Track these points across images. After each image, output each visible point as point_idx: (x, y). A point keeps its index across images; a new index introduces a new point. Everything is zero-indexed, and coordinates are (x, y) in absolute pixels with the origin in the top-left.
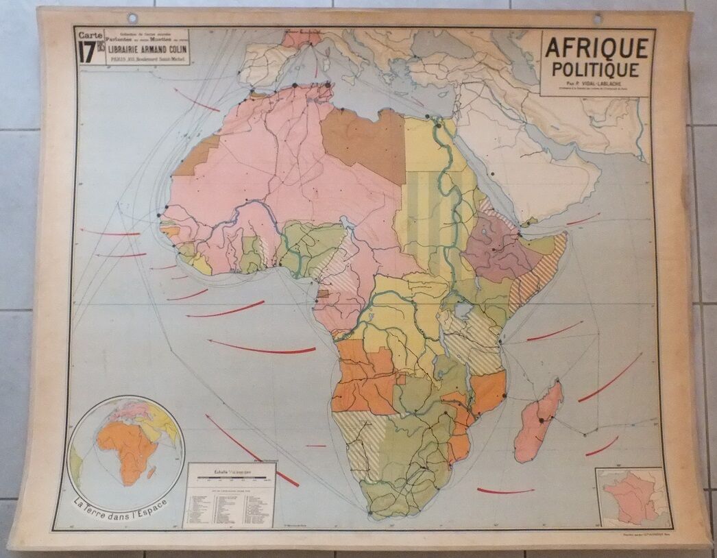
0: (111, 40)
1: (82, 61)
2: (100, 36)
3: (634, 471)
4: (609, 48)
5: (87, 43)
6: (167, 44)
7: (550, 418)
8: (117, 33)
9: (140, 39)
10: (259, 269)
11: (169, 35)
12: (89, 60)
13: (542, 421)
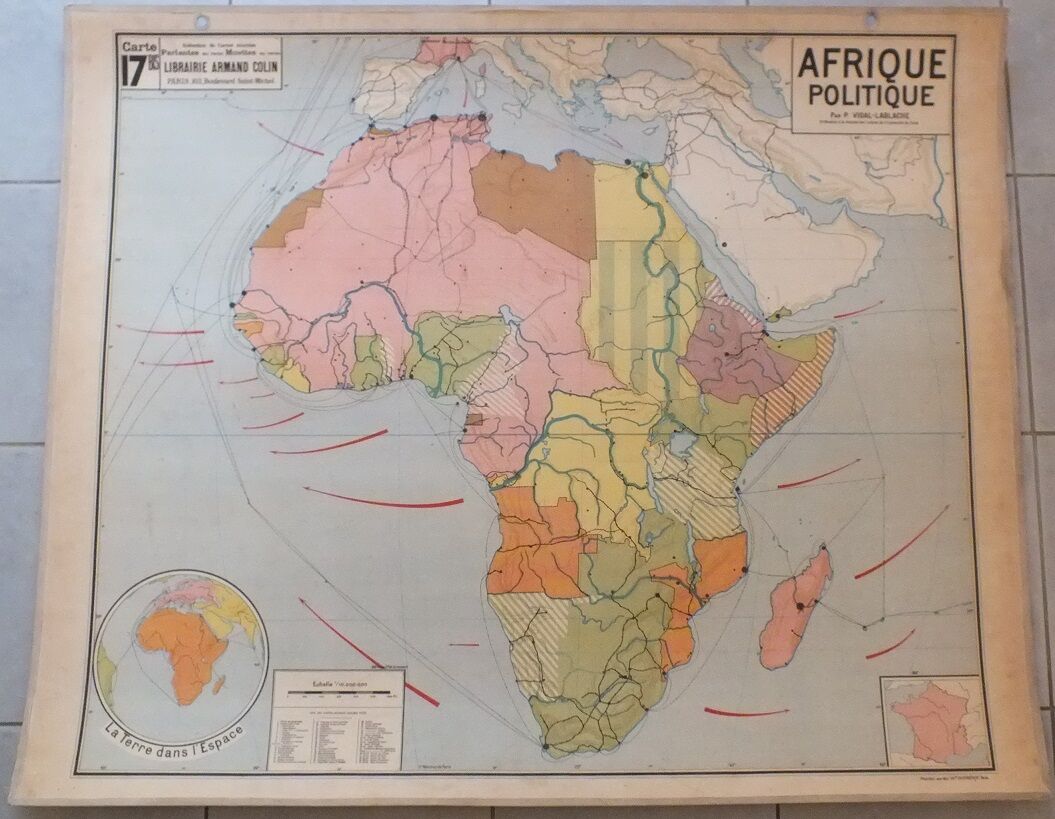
0: (169, 53)
1: (125, 83)
2: (153, 48)
3: (936, 681)
4: (889, 64)
5: (134, 58)
6: (250, 60)
7: (813, 602)
8: (178, 43)
9: (211, 52)
10: (380, 383)
11: (253, 46)
12: (135, 82)
13: (800, 606)
